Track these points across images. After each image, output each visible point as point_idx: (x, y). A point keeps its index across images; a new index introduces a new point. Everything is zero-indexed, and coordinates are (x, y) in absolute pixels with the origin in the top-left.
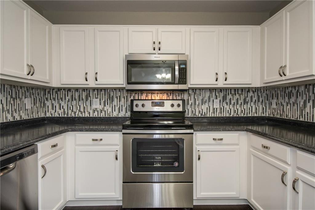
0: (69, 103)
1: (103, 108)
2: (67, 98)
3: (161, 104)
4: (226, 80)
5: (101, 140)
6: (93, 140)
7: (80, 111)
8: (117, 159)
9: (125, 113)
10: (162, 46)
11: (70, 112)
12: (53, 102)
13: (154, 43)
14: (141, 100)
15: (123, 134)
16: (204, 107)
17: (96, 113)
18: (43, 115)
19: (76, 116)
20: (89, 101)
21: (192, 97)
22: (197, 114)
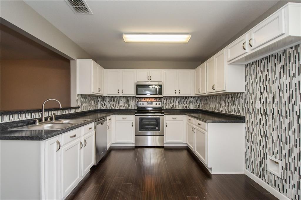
0: (109, 103)
1: (124, 105)
2: (108, 101)
3: (152, 104)
4: (179, 93)
5: (126, 118)
6: (123, 118)
7: (113, 106)
8: (132, 126)
9: (134, 108)
10: (151, 78)
11: (109, 107)
12: (101, 102)
13: (148, 77)
14: (142, 101)
15: (135, 116)
16: (171, 105)
17: (121, 107)
18: (97, 108)
19: (112, 109)
20: (117, 102)
21: (166, 100)
22: (168, 108)
